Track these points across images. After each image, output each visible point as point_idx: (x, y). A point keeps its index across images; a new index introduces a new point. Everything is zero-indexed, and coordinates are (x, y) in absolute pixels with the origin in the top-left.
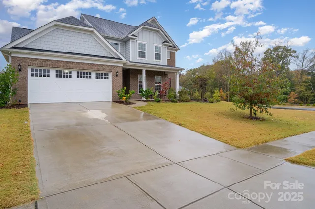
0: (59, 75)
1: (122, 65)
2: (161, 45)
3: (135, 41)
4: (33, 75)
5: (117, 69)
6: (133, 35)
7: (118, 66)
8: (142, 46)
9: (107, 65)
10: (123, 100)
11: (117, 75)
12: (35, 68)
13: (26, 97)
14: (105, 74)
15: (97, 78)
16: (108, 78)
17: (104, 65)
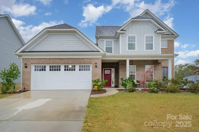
0: (52, 69)
1: (101, 57)
2: (153, 35)
3: (124, 35)
4: (35, 70)
5: (96, 61)
6: (122, 30)
7: (97, 58)
8: (132, 39)
9: (87, 58)
10: (95, 89)
11: (96, 67)
12: (37, 65)
13: (29, 86)
14: (87, 66)
15: (80, 70)
16: (89, 70)
17: (84, 58)
